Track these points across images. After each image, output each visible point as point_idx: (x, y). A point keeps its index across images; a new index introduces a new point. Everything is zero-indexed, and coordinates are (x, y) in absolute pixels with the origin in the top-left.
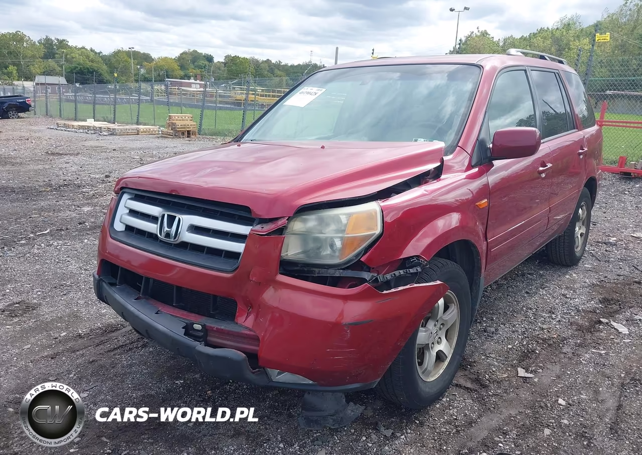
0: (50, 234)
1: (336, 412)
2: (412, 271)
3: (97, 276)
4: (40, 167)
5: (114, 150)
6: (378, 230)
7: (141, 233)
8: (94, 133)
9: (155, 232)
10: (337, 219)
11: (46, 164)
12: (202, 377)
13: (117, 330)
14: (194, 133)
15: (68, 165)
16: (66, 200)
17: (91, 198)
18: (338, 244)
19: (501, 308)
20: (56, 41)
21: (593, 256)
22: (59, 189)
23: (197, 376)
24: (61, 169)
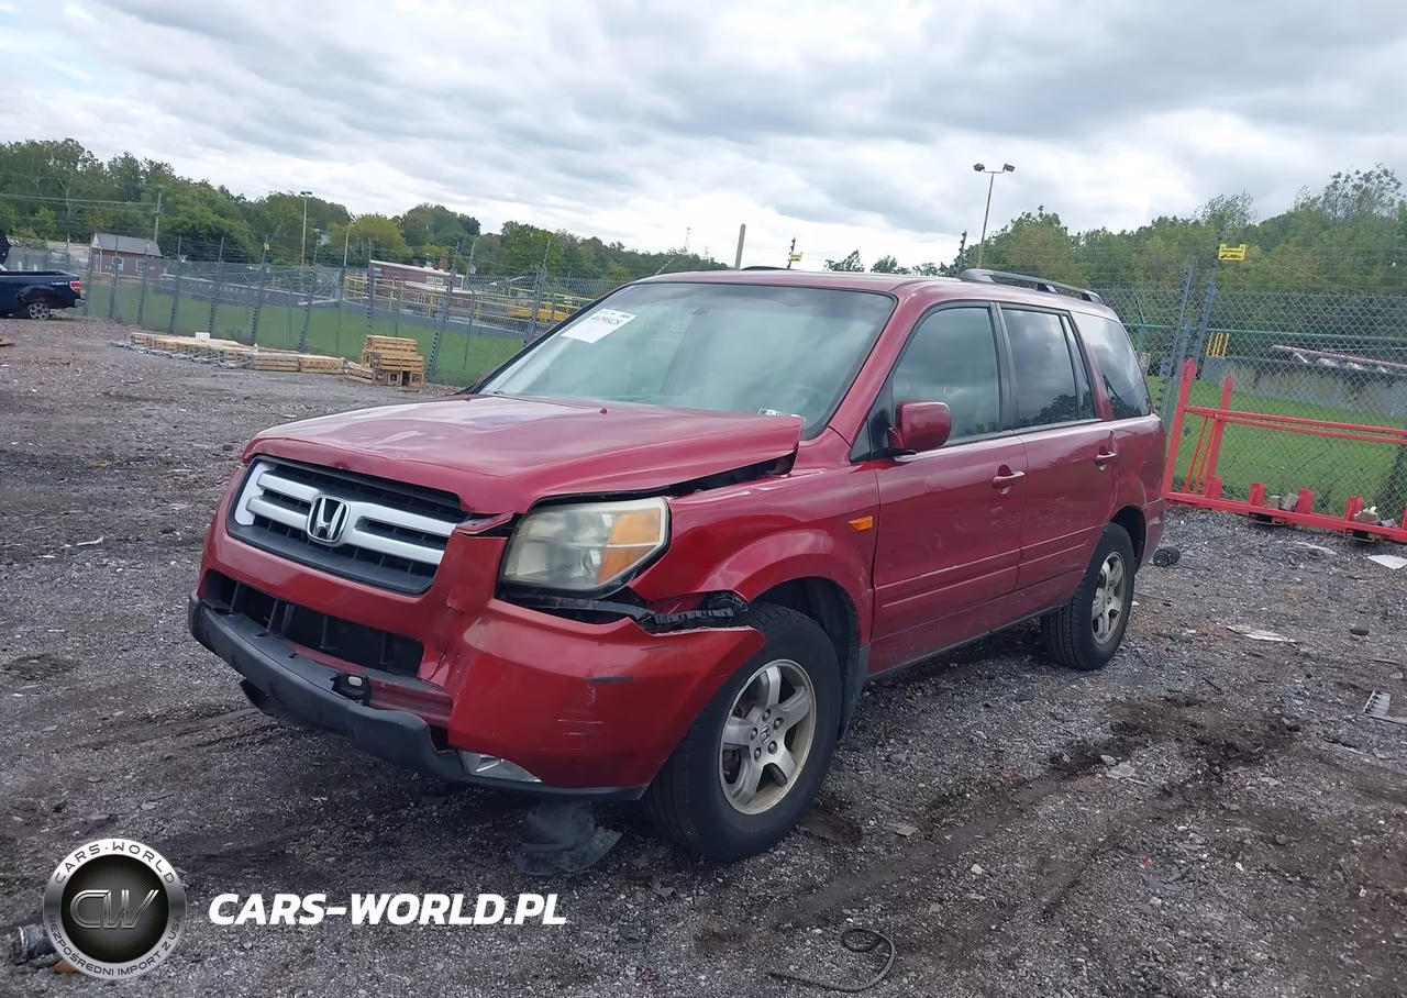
0: (106, 546)
1: (577, 845)
2: (716, 613)
3: (196, 598)
4: (92, 420)
5: (245, 399)
6: (660, 542)
7: (280, 528)
8: (208, 363)
9: (302, 527)
10: (597, 521)
11: (104, 415)
12: (361, 794)
13: (218, 714)
14: (416, 378)
15: (148, 421)
16: (140, 486)
17: (189, 487)
18: (596, 558)
19: (928, 727)
20: (145, 165)
21: (1138, 656)
22: (128, 466)
23: (354, 793)
24: (133, 427)
